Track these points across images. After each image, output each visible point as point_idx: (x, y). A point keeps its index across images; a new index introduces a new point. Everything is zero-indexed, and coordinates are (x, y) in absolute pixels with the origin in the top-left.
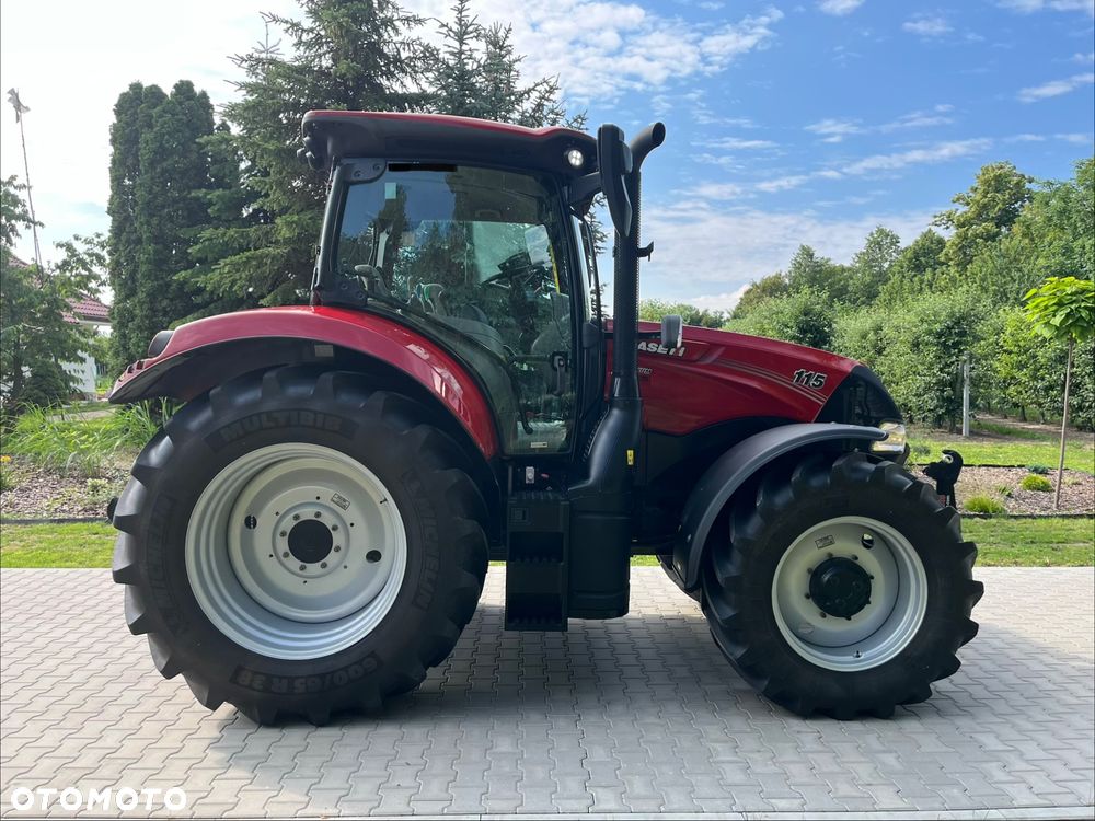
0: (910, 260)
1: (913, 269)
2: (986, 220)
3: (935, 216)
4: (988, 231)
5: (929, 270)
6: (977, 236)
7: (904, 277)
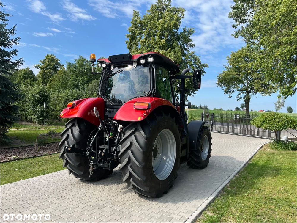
0: (23, 75)
1: (24, 78)
2: (49, 69)
3: (35, 65)
4: (50, 71)
5: (29, 79)
6: (47, 72)
7: (21, 80)
